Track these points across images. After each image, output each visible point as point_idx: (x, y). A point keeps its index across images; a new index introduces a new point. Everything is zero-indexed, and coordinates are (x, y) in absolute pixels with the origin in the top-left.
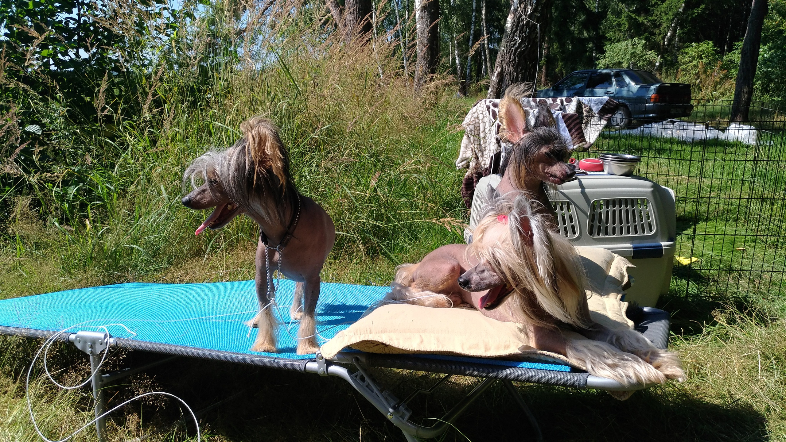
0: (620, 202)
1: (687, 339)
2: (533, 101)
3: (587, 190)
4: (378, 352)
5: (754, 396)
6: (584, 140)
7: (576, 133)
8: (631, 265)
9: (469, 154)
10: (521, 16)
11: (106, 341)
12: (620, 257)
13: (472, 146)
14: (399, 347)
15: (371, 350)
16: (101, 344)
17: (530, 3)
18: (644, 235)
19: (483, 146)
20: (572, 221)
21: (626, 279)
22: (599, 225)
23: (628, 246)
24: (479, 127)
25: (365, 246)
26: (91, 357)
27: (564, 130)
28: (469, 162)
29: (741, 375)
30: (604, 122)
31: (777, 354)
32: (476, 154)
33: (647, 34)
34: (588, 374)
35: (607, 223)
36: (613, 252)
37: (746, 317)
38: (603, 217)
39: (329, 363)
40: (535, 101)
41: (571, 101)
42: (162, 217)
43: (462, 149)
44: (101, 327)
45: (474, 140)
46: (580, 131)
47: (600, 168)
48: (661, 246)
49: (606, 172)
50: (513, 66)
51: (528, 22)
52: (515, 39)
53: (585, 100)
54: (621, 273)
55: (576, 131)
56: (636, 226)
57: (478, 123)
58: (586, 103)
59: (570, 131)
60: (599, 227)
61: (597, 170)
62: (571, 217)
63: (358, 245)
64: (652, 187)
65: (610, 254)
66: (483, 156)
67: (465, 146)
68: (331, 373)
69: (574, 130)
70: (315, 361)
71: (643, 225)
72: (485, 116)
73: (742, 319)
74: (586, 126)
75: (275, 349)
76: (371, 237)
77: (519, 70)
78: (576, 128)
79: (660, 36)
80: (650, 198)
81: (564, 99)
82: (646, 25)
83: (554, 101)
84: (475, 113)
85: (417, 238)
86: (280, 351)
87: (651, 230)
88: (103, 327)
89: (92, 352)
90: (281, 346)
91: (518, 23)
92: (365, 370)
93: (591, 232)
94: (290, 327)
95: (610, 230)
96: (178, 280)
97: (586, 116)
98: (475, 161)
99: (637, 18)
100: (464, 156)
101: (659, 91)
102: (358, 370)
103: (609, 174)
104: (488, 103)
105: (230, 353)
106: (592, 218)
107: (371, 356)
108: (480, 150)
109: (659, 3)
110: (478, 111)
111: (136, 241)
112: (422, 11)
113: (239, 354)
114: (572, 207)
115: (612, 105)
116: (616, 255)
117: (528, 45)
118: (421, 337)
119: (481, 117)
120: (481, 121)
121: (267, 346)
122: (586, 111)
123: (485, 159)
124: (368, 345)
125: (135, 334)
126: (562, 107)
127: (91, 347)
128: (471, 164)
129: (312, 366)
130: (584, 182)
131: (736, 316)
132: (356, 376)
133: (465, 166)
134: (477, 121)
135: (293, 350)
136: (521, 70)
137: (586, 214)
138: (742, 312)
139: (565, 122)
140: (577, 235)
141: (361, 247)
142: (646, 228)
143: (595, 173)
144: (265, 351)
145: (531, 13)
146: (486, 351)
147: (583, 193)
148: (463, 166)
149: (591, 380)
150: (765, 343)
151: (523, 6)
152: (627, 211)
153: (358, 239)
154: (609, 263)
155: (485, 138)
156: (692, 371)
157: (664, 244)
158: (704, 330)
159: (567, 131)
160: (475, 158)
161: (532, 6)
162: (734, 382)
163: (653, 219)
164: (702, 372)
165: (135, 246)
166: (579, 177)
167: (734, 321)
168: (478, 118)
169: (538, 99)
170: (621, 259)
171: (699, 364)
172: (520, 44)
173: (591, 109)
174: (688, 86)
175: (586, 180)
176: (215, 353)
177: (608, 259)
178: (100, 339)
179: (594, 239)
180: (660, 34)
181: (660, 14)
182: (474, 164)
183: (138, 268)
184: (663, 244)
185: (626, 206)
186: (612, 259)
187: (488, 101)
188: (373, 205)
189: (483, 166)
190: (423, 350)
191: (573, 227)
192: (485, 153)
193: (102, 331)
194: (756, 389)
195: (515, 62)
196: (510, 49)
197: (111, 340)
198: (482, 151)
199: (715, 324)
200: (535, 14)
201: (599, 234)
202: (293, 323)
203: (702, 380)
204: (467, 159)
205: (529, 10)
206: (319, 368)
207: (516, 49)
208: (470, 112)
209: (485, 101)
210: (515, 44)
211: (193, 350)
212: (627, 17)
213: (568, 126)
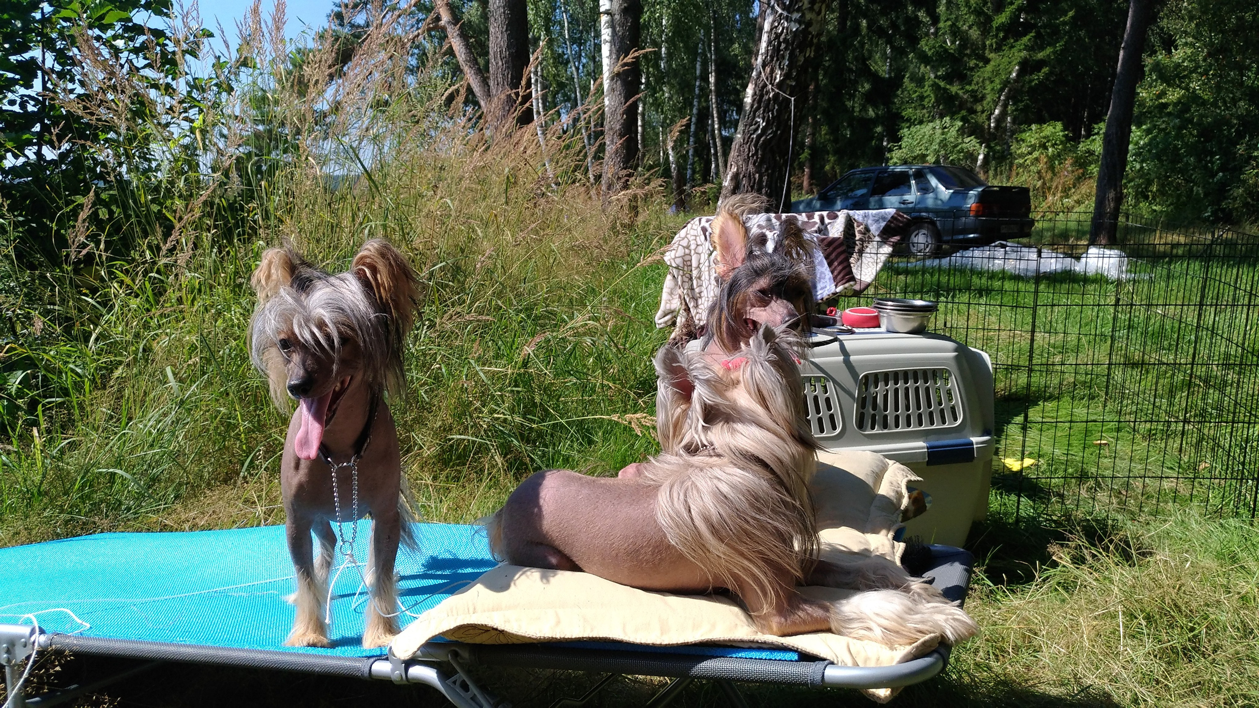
0: (906, 375)
1: (1013, 592)
2: (775, 218)
3: (852, 358)
4: (489, 642)
5: (1114, 680)
6: (853, 279)
7: (840, 268)
8: (914, 478)
9: (676, 304)
10: (765, 85)
11: (32, 639)
12: (898, 465)
13: (680, 291)
14: (520, 633)
15: (478, 640)
16: (25, 646)
17: (780, 65)
18: (945, 426)
19: (697, 290)
20: (829, 408)
21: (905, 502)
22: (873, 412)
23: (920, 445)
24: (691, 261)
25: (504, 457)
26: (7, 670)
27: (821, 263)
28: (676, 317)
29: (1093, 646)
30: (887, 249)
31: (1148, 610)
32: (686, 304)
33: (964, 113)
34: (826, 662)
35: (886, 409)
36: (886, 456)
37: (1101, 553)
38: (880, 400)
39: (410, 663)
40: (778, 218)
41: (836, 217)
42: (168, 420)
43: (665, 296)
44: (26, 616)
45: (683, 282)
46: (845, 264)
47: (875, 322)
48: (972, 444)
49: (883, 329)
50: (754, 164)
51: (776, 96)
52: (757, 122)
53: (858, 215)
54: (897, 492)
55: (839, 265)
56: (931, 414)
57: (690, 255)
58: (860, 219)
59: (830, 265)
60: (874, 416)
61: (871, 325)
62: (828, 400)
63: (492, 457)
64: (956, 350)
65: (882, 461)
66: (696, 306)
67: (669, 290)
68: (413, 679)
69: (836, 263)
70: (387, 659)
71: (942, 411)
72: (699, 243)
73: (1094, 556)
74: (861, 256)
75: (325, 641)
76: (515, 442)
77: (763, 170)
78: (839, 260)
79: (984, 115)
80: (953, 368)
81: (825, 213)
82: (962, 98)
83: (810, 217)
84: (683, 239)
85: (590, 442)
86: (334, 644)
87: (956, 419)
88: (31, 616)
89: (9, 661)
90: (335, 635)
91: (762, 96)
92: (468, 672)
93: (861, 425)
94: (355, 601)
95: (891, 420)
96: (186, 526)
97: (860, 240)
98: (685, 314)
99: (948, 87)
100: (668, 307)
101: (982, 198)
102: (456, 672)
103: (889, 331)
104: (704, 223)
105: (247, 650)
106: (862, 403)
107: (477, 649)
108: (693, 298)
109: (981, 64)
110: (689, 236)
111: (118, 463)
112: (612, 79)
113: (261, 652)
114: (830, 386)
115: (901, 222)
116: (891, 462)
117: (777, 131)
118: (557, 615)
119: (693, 247)
120: (693, 252)
121: (312, 637)
122: (860, 232)
123: (700, 311)
124: (471, 632)
125: (88, 626)
126: (823, 228)
127: (8, 651)
128: (679, 320)
129: (382, 668)
130: (848, 345)
131: (1085, 551)
132: (454, 683)
133: (670, 323)
134: (687, 251)
135: (357, 641)
136: (767, 170)
137: (851, 395)
138: (1095, 545)
139: (824, 251)
140: (838, 431)
141: (498, 459)
142: (948, 415)
143: (867, 330)
144: (309, 645)
145: (780, 81)
146: (662, 634)
147: (847, 362)
148: (666, 323)
149: (831, 673)
150: (1129, 593)
151: (768, 69)
152: (917, 389)
153: (493, 446)
154: (878, 476)
155: (699, 278)
156: (1019, 643)
157: (976, 440)
158: (1037, 575)
159: (826, 265)
160: (685, 310)
161: (782, 69)
162: (1083, 659)
163: (957, 400)
164: (1035, 643)
165: (117, 471)
166: (840, 337)
167: (1083, 560)
168: (688, 247)
169: (784, 216)
170: (898, 468)
171: (1030, 630)
172: (764, 129)
173: (867, 230)
174: (1027, 190)
175: (851, 342)
176: (221, 653)
177: (876, 470)
178: (22, 637)
179: (866, 436)
180: (983, 112)
181: (983, 82)
182: (684, 320)
183: (123, 507)
184: (974, 440)
185: (916, 382)
186: (884, 469)
187: (704, 219)
188: (520, 389)
189: (697, 322)
190: (558, 636)
191: (832, 417)
192: (700, 301)
193: (28, 622)
194: (1116, 668)
195: (757, 158)
196: (749, 138)
197: (42, 639)
198: (695, 300)
199: (1055, 565)
200: (788, 82)
201: (873, 428)
202: (360, 594)
203: (1035, 657)
204: (672, 312)
205: (778, 76)
206: (393, 670)
207: (759, 137)
208: (676, 238)
209: (700, 220)
210: (757, 129)
211: (182, 650)
212: (932, 86)
213: (826, 258)
